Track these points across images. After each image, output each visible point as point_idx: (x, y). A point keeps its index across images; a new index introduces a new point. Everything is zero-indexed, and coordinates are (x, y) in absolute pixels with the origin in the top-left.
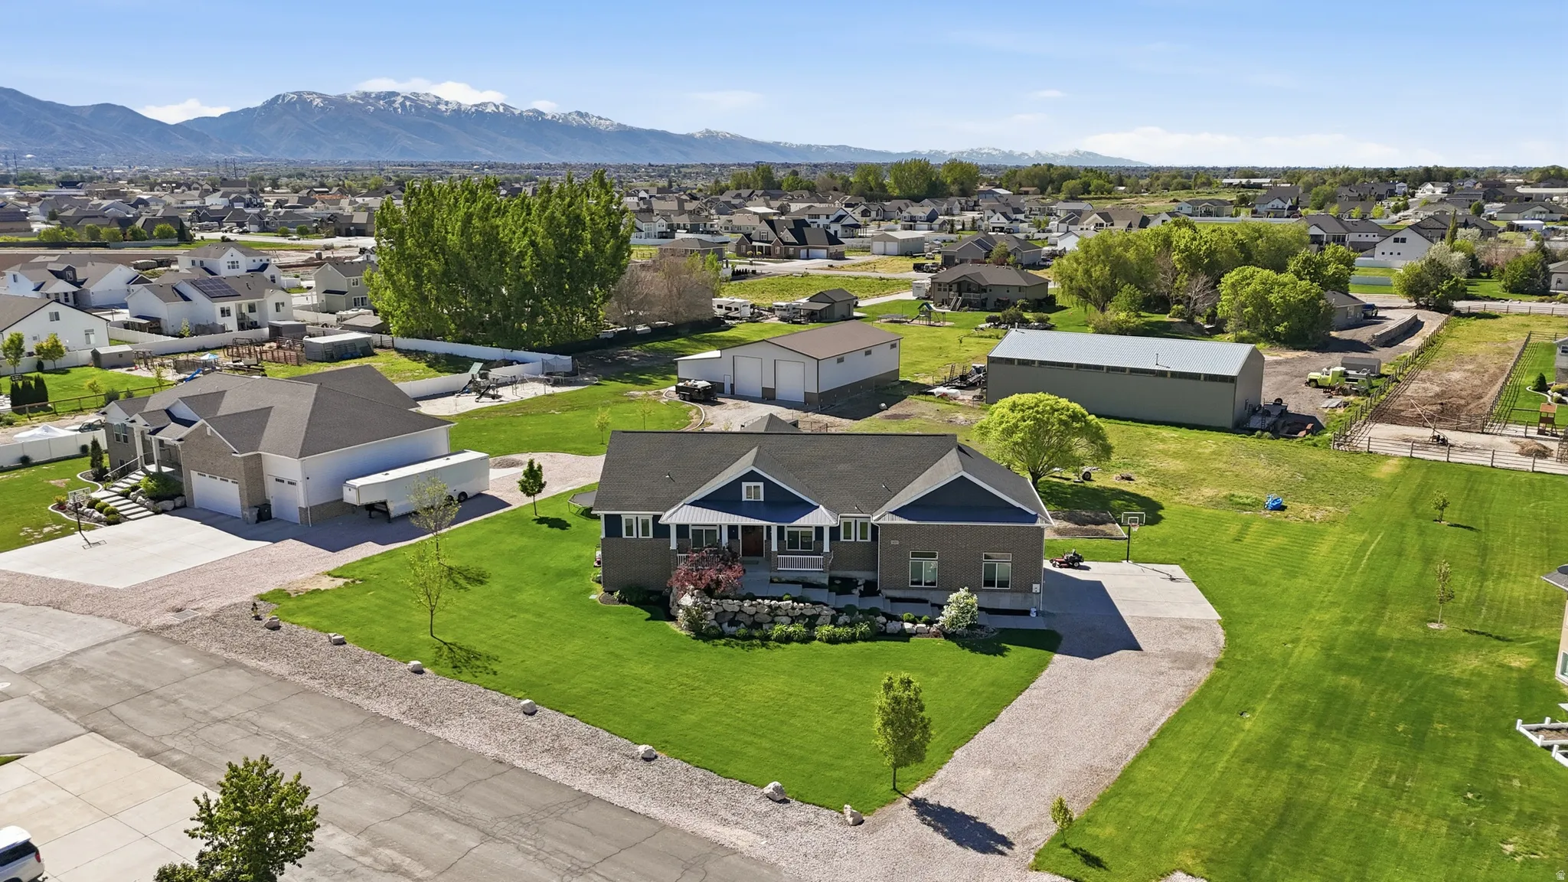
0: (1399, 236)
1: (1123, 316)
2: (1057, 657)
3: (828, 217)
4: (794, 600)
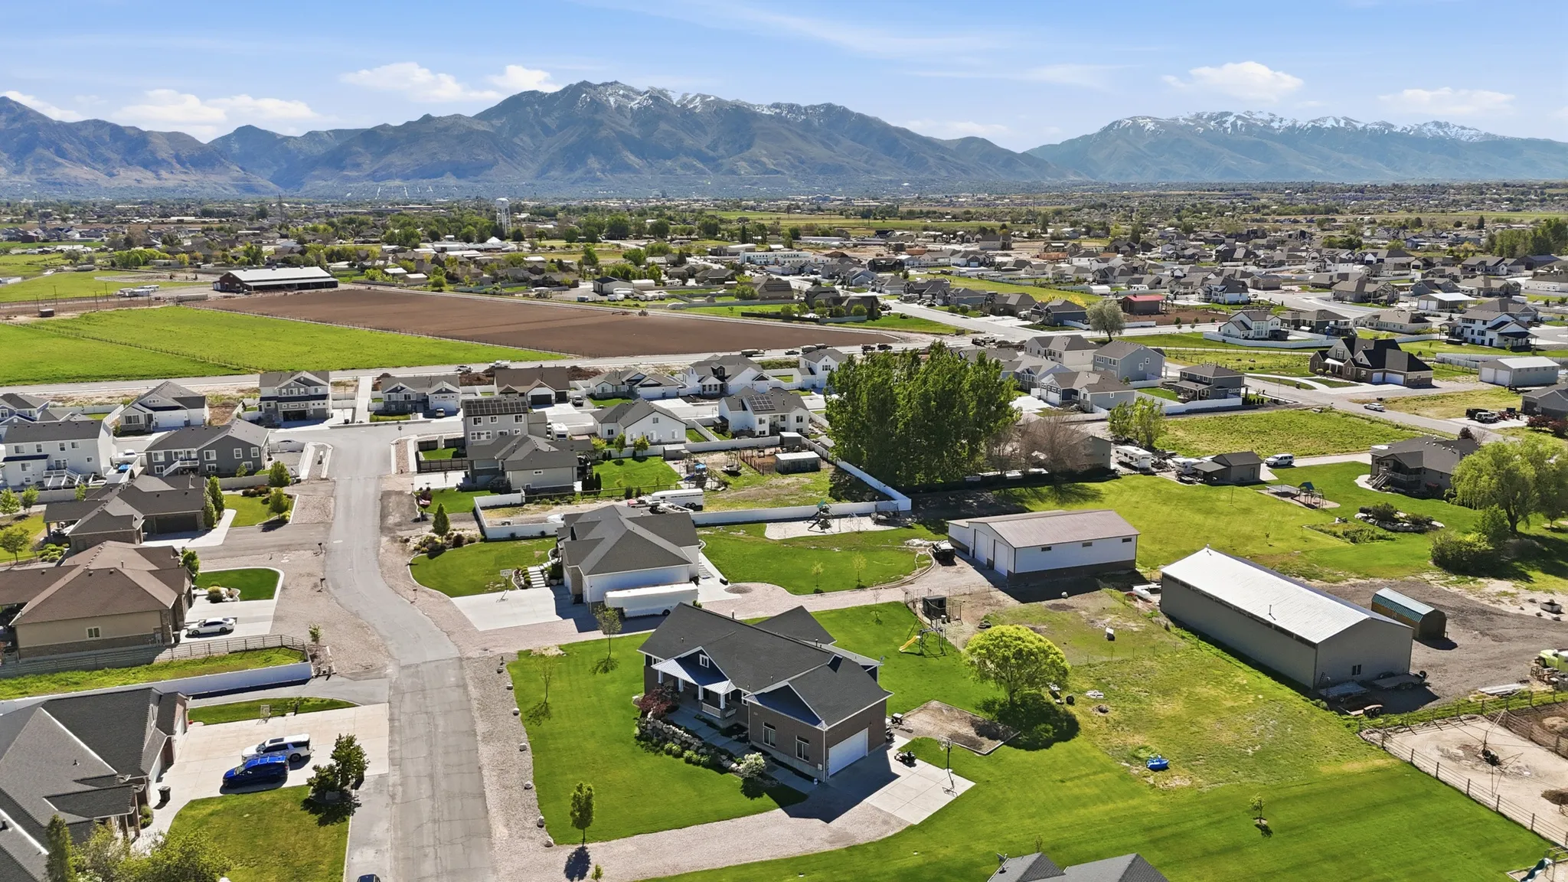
2: (780, 811)
3: (1485, 323)
4: (687, 731)
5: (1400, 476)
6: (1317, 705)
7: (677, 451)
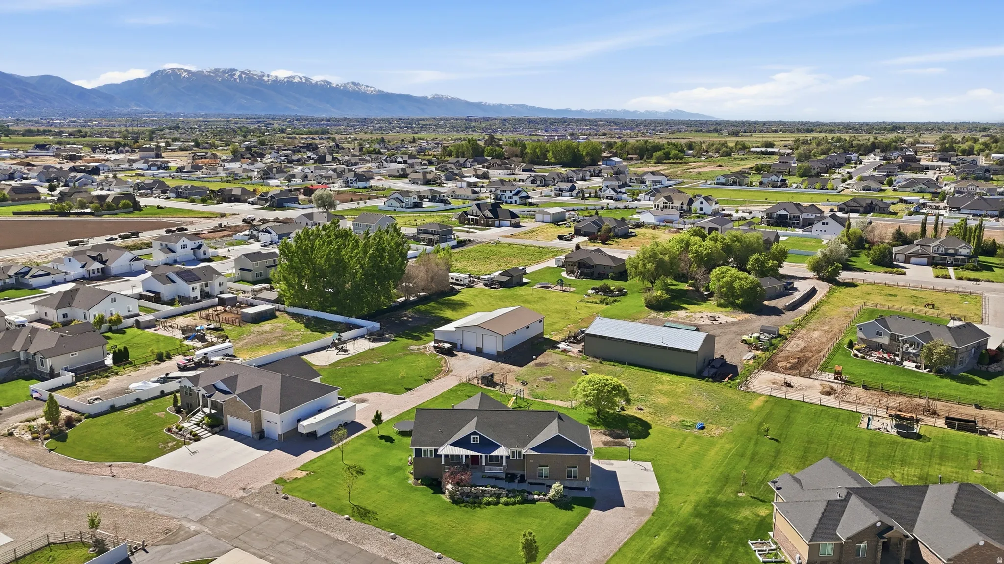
0: (825, 221)
1: (659, 293)
2: (592, 511)
3: (511, 192)
4: (492, 487)
5: (586, 270)
6: (707, 381)
7: (149, 321)
